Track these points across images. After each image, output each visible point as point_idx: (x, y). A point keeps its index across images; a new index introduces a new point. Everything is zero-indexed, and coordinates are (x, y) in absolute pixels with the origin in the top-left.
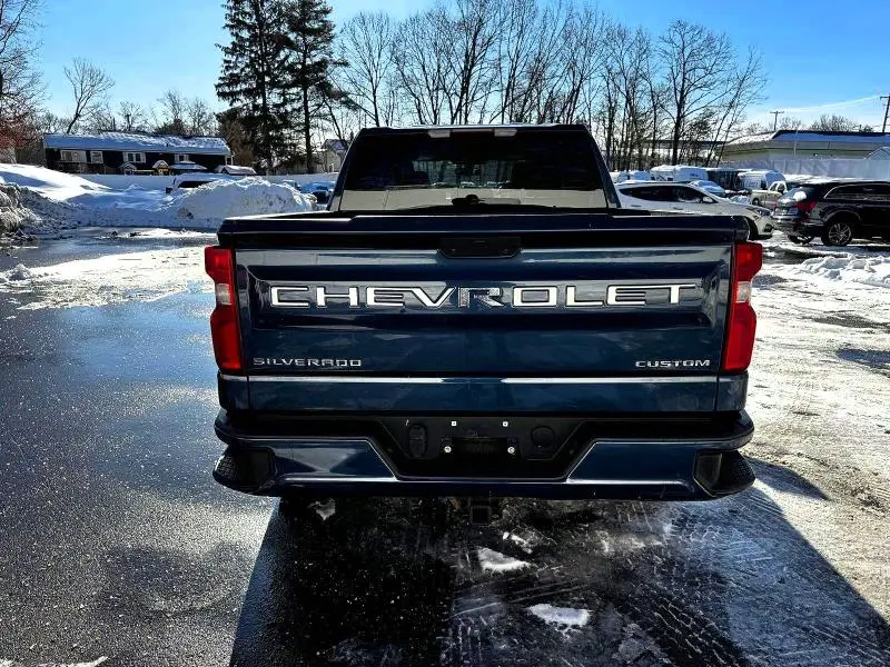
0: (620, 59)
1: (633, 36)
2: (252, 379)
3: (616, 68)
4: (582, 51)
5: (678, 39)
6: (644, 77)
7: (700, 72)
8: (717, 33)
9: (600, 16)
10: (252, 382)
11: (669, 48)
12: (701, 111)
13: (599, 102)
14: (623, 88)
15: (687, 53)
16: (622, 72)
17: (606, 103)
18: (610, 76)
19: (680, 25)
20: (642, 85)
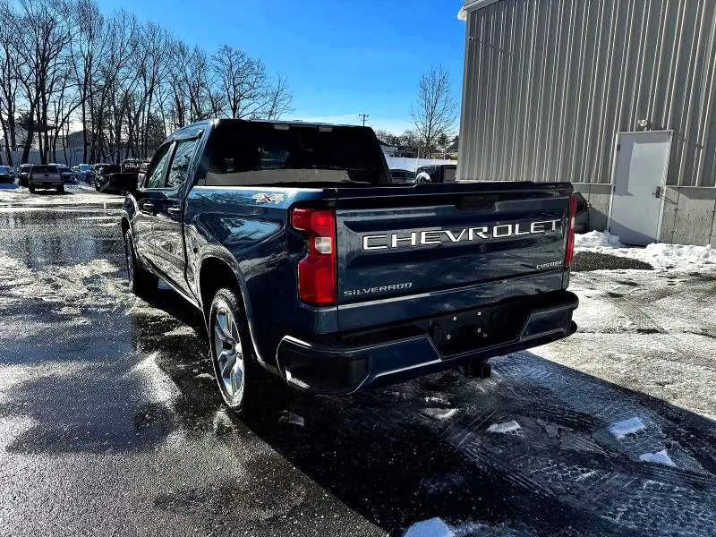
0: (182, 70)
1: (191, 51)
2: (340, 307)
3: (180, 77)
4: (151, 59)
5: (226, 59)
6: (202, 85)
7: (246, 86)
8: (254, 58)
9: (163, 33)
10: (341, 310)
11: (220, 66)
12: (250, 115)
13: (169, 103)
14: (188, 93)
15: (234, 70)
16: (186, 79)
17: (175, 104)
18: (175, 83)
19: (227, 49)
20: (204, 92)
